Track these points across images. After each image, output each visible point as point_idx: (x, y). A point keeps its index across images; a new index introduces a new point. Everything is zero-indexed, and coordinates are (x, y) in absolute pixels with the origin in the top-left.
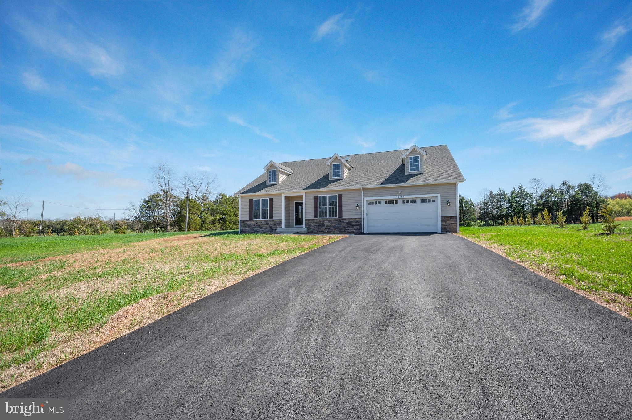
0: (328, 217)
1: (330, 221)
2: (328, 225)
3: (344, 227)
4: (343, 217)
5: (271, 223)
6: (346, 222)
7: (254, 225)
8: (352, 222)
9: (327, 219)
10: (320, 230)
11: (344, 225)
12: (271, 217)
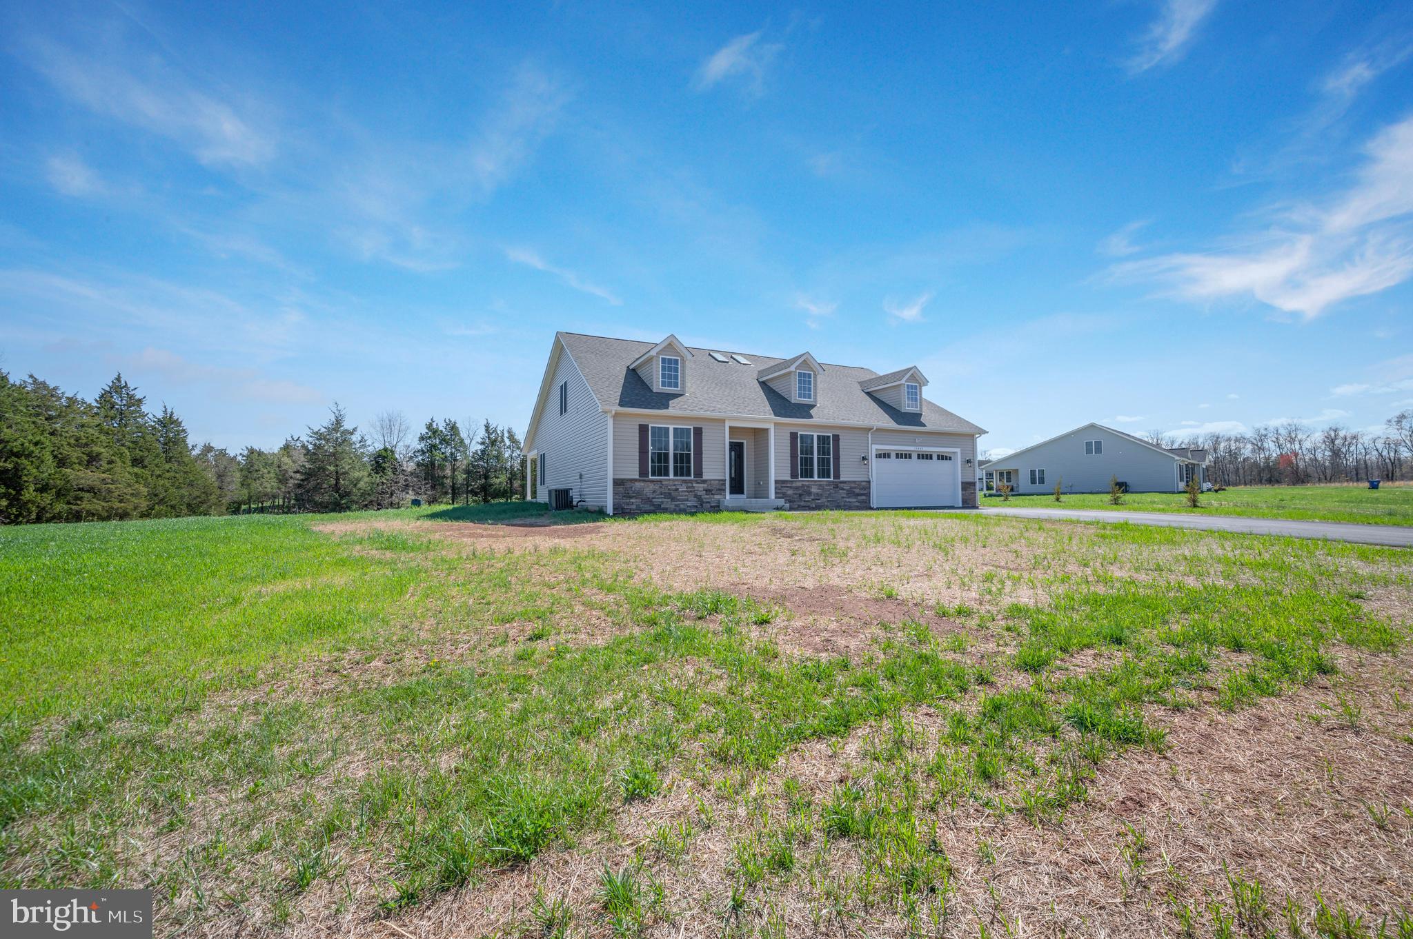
0: (816, 478)
1: (820, 485)
2: (817, 494)
3: (843, 498)
4: (842, 479)
5: (700, 487)
6: (847, 487)
7: (654, 492)
8: (855, 488)
9: (815, 481)
10: (803, 504)
11: (843, 493)
12: (699, 473)
